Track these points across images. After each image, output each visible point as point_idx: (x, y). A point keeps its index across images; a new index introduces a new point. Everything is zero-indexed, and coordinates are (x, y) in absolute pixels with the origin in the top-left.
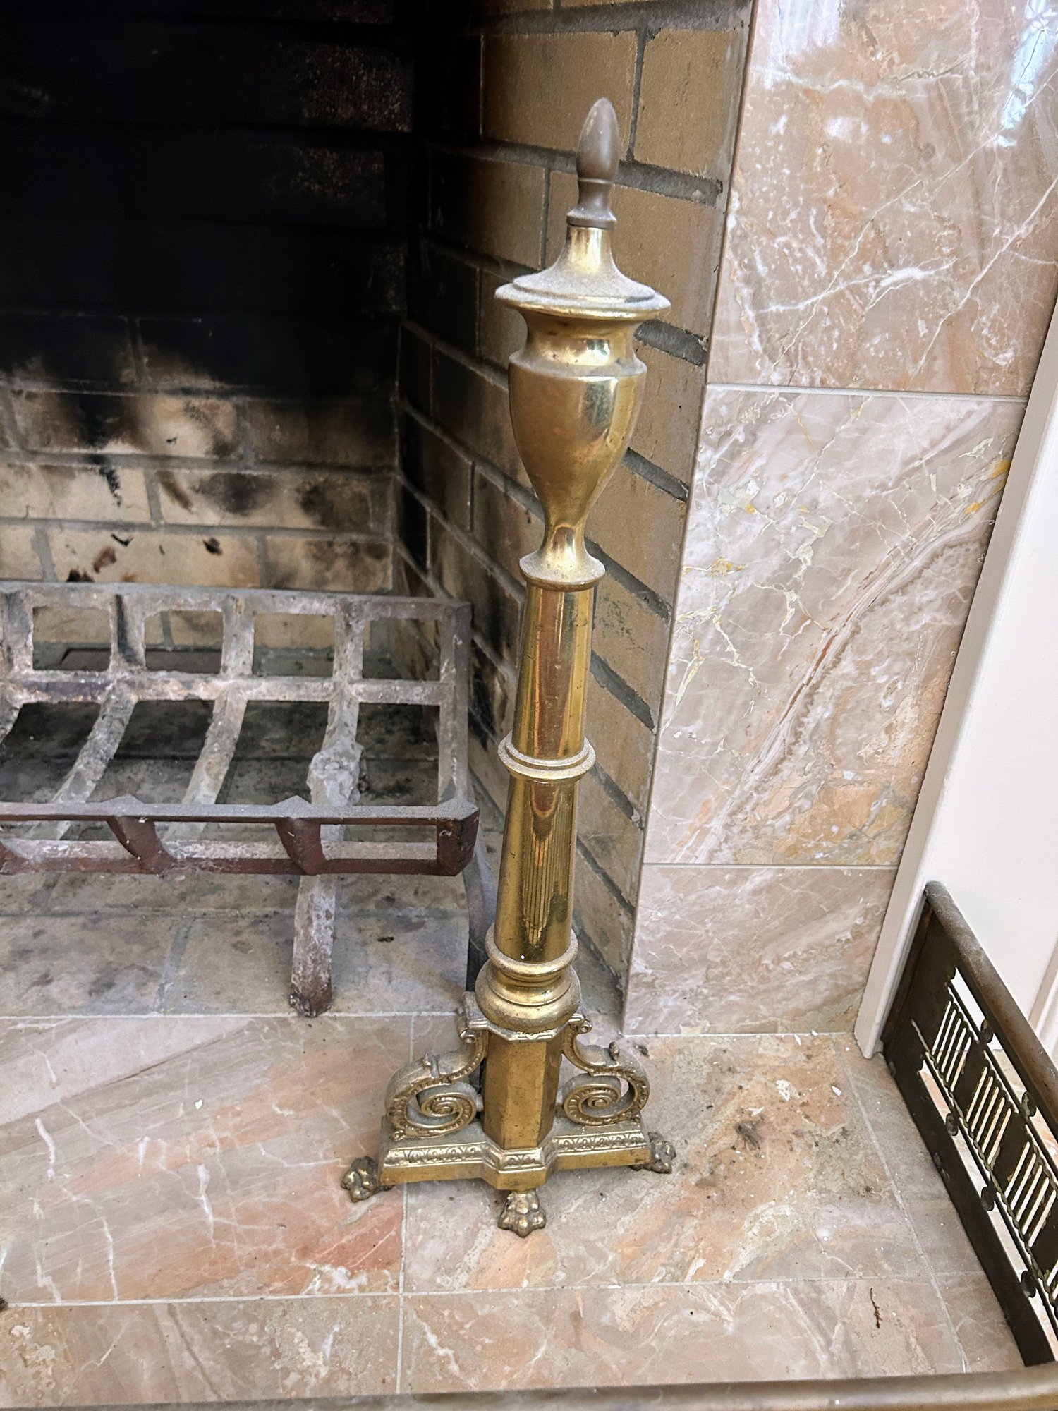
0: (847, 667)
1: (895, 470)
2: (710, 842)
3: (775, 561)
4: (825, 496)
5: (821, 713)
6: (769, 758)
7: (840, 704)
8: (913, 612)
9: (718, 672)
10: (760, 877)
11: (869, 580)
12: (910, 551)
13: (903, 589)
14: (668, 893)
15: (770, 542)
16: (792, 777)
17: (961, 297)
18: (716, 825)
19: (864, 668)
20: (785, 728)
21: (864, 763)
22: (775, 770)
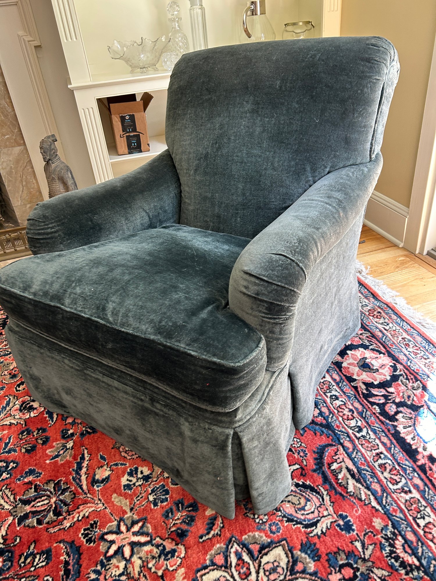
0: (24, 177)
1: (17, 155)
2: (20, 202)
3: (9, 167)
4: (11, 159)
5: (24, 183)
6: (21, 189)
7: (26, 181)
8: (28, 170)
9: (9, 181)
10: (28, 206)
11: (21, 167)
12: (24, 163)
13: (25, 167)
14: (18, 210)
15: (8, 165)
16: (25, 192)
17: (14, 137)
18: (19, 199)
19: (26, 177)
20: (21, 186)
21: (33, 188)
22: (23, 191)
